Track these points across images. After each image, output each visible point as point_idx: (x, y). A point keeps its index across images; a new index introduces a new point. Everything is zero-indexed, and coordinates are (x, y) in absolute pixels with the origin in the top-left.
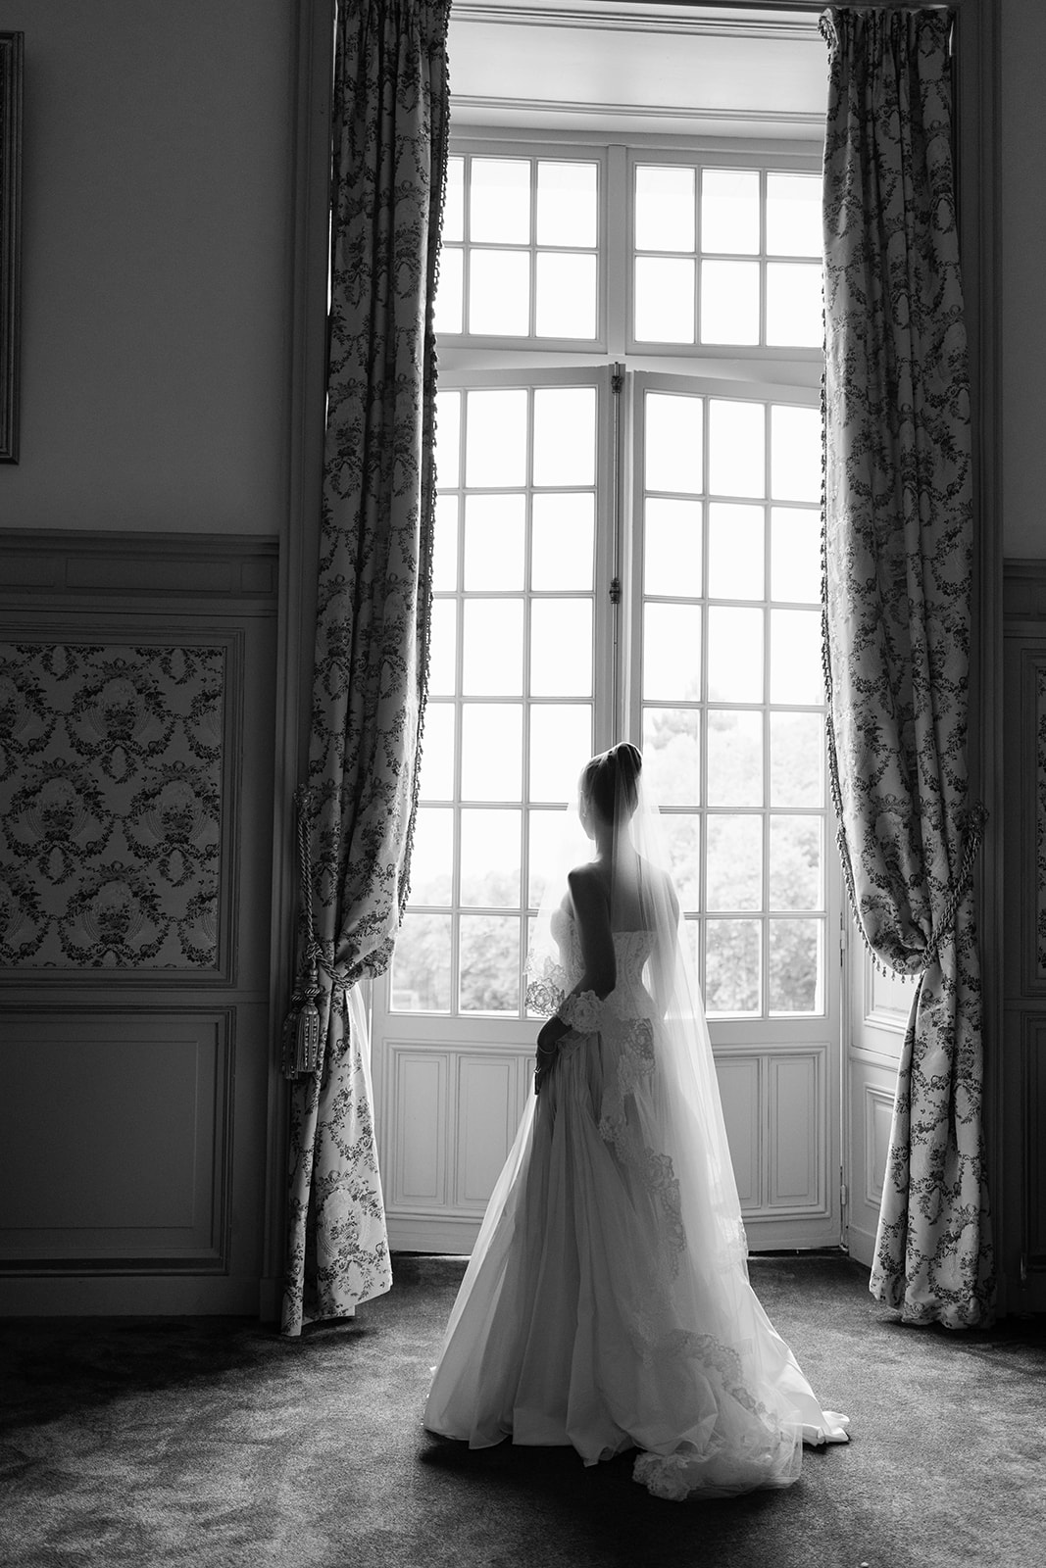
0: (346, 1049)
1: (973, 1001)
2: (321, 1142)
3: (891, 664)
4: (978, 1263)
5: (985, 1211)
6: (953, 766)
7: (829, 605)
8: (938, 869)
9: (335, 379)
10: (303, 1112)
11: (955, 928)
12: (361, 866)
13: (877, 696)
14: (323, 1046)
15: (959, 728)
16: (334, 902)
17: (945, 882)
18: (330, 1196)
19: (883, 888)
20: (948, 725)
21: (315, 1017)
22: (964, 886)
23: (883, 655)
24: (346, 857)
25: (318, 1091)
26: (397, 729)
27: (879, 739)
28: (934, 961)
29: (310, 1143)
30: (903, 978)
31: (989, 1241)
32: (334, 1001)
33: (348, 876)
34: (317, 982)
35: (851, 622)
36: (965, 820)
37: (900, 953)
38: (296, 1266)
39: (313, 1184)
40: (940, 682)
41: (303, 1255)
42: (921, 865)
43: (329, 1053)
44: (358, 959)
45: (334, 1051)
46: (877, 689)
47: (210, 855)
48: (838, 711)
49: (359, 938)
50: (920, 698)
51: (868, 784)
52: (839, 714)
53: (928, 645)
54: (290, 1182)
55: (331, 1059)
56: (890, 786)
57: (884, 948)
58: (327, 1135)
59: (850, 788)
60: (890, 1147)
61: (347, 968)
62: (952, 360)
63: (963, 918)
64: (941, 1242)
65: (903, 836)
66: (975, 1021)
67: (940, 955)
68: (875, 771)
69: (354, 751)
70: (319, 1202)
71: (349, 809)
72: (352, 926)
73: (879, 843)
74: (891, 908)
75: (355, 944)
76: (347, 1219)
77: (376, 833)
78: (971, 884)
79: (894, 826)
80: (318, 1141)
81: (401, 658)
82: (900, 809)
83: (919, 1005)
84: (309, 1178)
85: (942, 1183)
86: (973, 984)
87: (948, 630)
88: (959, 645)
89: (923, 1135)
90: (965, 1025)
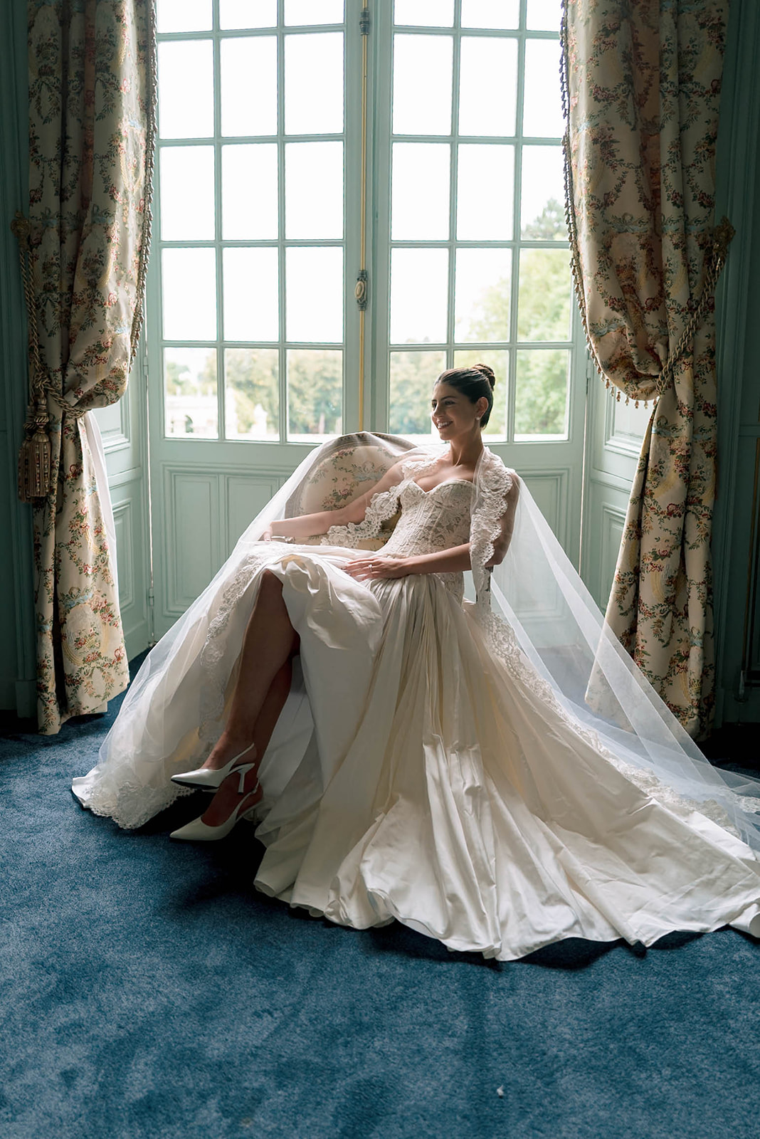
0: (79, 474)
1: (708, 428)
2: (60, 561)
4: (702, 682)
5: (709, 633)
6: (701, 180)
7: (570, 9)
8: (677, 291)
10: (42, 534)
11: (692, 353)
12: (85, 296)
13: (616, 105)
14: (56, 472)
15: (708, 137)
16: (58, 333)
17: (684, 305)
18: (71, 611)
19: (617, 311)
20: (697, 133)
21: (45, 443)
22: (705, 309)
23: (626, 58)
24: (71, 288)
25: (53, 515)
26: (111, 154)
27: (616, 153)
28: (670, 387)
29: (50, 563)
30: (637, 403)
31: (711, 660)
32: (65, 429)
33: (74, 306)
34: (46, 411)
35: (591, 23)
36: (709, 238)
37: (634, 377)
38: (46, 674)
39: (56, 600)
40: (690, 86)
41: (52, 664)
42: (659, 288)
43: (62, 480)
44: (86, 389)
45: (69, 475)
46: (616, 98)
48: (574, 125)
49: (86, 367)
50: (667, 106)
51: (602, 203)
52: (575, 130)
53: (679, 44)
54: (35, 598)
55: (65, 483)
56: (630, 204)
57: (617, 372)
58: (65, 555)
59: (584, 208)
60: (617, 572)
61: (76, 397)
63: (703, 342)
64: (672, 662)
65: (641, 258)
66: (708, 448)
67: (676, 381)
68: (612, 189)
69: (72, 178)
70: (61, 617)
71: (70, 239)
72: (78, 356)
73: (614, 265)
74: (627, 332)
75: (81, 373)
76: (90, 630)
77: (96, 262)
78: (712, 307)
79: (630, 246)
80: (58, 560)
81: (113, 76)
82: (638, 229)
83: (653, 432)
84: (51, 595)
85: (674, 607)
86: (710, 411)
87: (702, 26)
88: (714, 42)
89: (659, 562)
90: (700, 452)
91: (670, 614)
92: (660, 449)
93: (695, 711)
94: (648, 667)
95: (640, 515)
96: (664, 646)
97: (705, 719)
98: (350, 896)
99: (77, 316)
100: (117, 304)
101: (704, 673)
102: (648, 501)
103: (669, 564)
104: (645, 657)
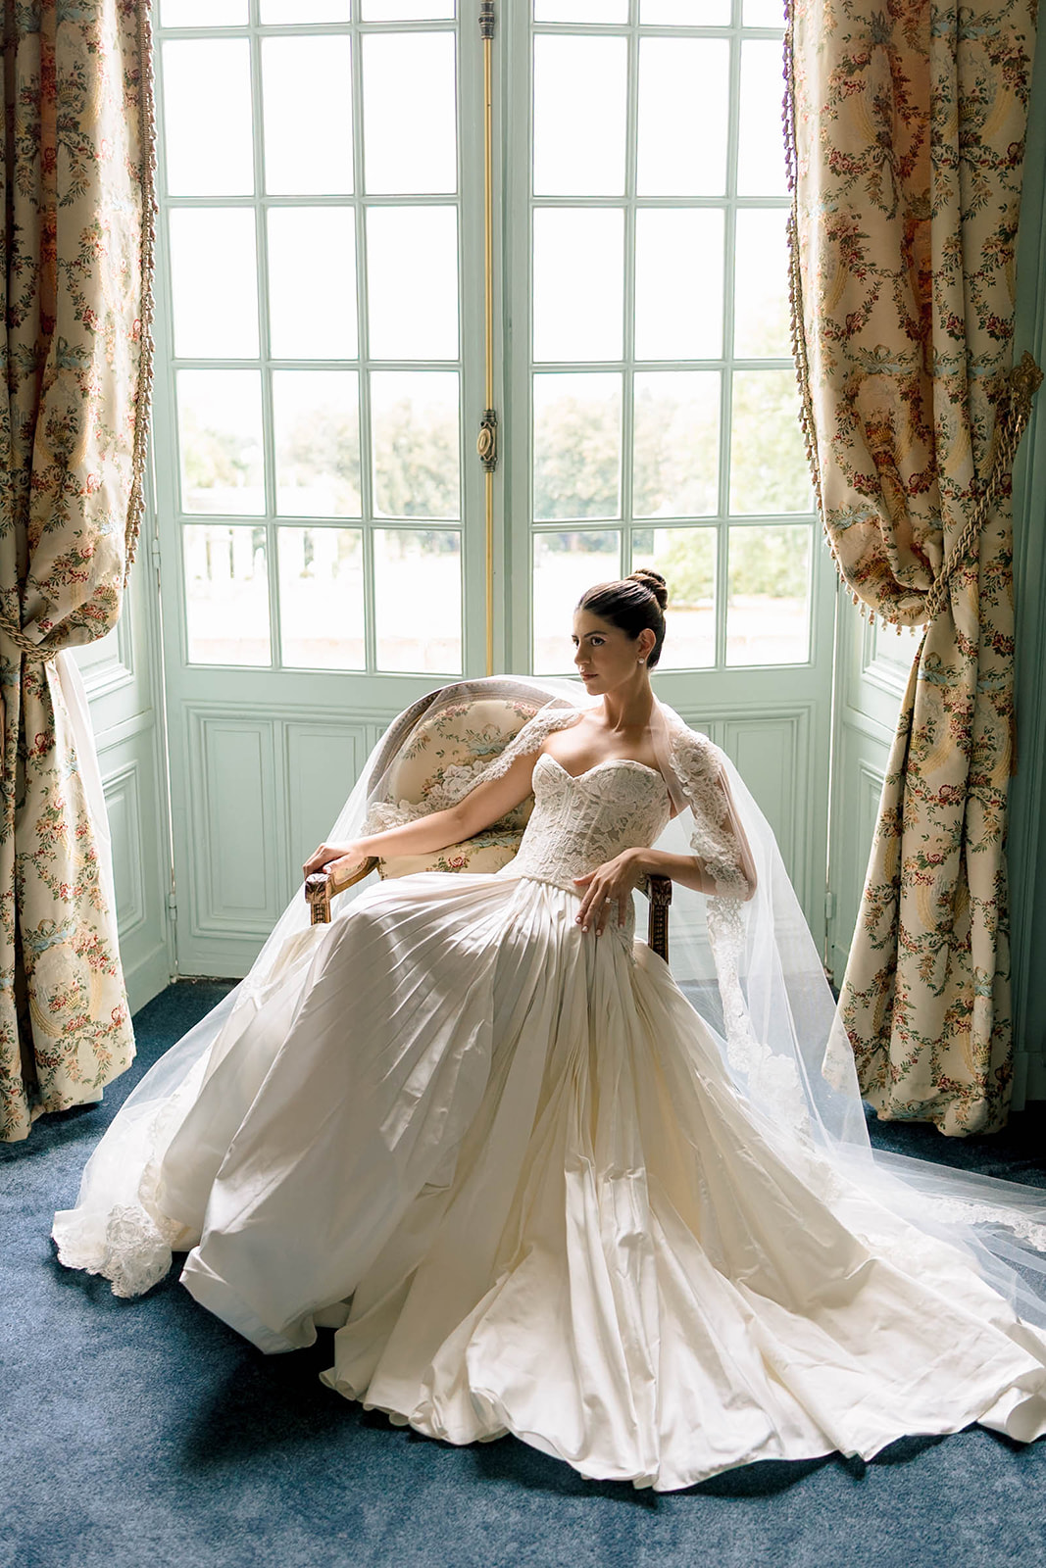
0: (50, 748)
1: (999, 672)
2: (24, 880)
3: (901, 124)
4: (990, 1048)
5: (1002, 974)
6: (993, 297)
7: (797, 22)
8: (956, 466)
11: (977, 559)
12: (50, 478)
13: (863, 180)
14: (14, 746)
15: (1003, 232)
17: (966, 487)
18: (43, 955)
19: (866, 494)
20: (986, 225)
22: (997, 493)
23: (881, 106)
25: (11, 811)
27: (863, 254)
28: (944, 609)
31: (1006, 1014)
32: (26, 678)
33: (34, 492)
35: (826, 51)
36: (1003, 383)
37: (892, 591)
40: (976, 151)
41: (15, 1035)
42: (931, 457)
43: (23, 756)
44: (57, 619)
45: (34, 749)
46: (863, 169)
49: (55, 588)
50: (941, 182)
51: (843, 330)
52: (805, 214)
53: (960, 87)
55: (28, 763)
56: (885, 331)
57: (868, 584)
58: (31, 870)
59: (817, 336)
60: (867, 883)
61: (41, 631)
63: (993, 543)
64: (949, 1016)
65: (902, 413)
66: (1000, 702)
67: (954, 601)
68: (857, 307)
69: (25, 292)
70: (28, 964)
71: (24, 386)
72: (42, 570)
73: (862, 423)
74: (881, 525)
75: (49, 596)
76: (71, 983)
77: (66, 427)
78: (1008, 489)
79: (886, 396)
80: (20, 880)
81: (85, 137)
82: (898, 369)
83: (920, 677)
84: (12, 933)
85: (951, 936)
86: (1006, 646)
87: (995, 59)
88: (1011, 85)
89: (927, 872)
90: (988, 708)
91: (945, 947)
92: (930, 702)
93: (981, 1091)
94: (912, 1026)
95: (901, 799)
96: (936, 995)
97: (996, 1101)
98: (450, 1395)
99: (40, 507)
100: (101, 489)
101: (995, 1032)
102: (912, 779)
103: (943, 875)
104: (908, 1011)
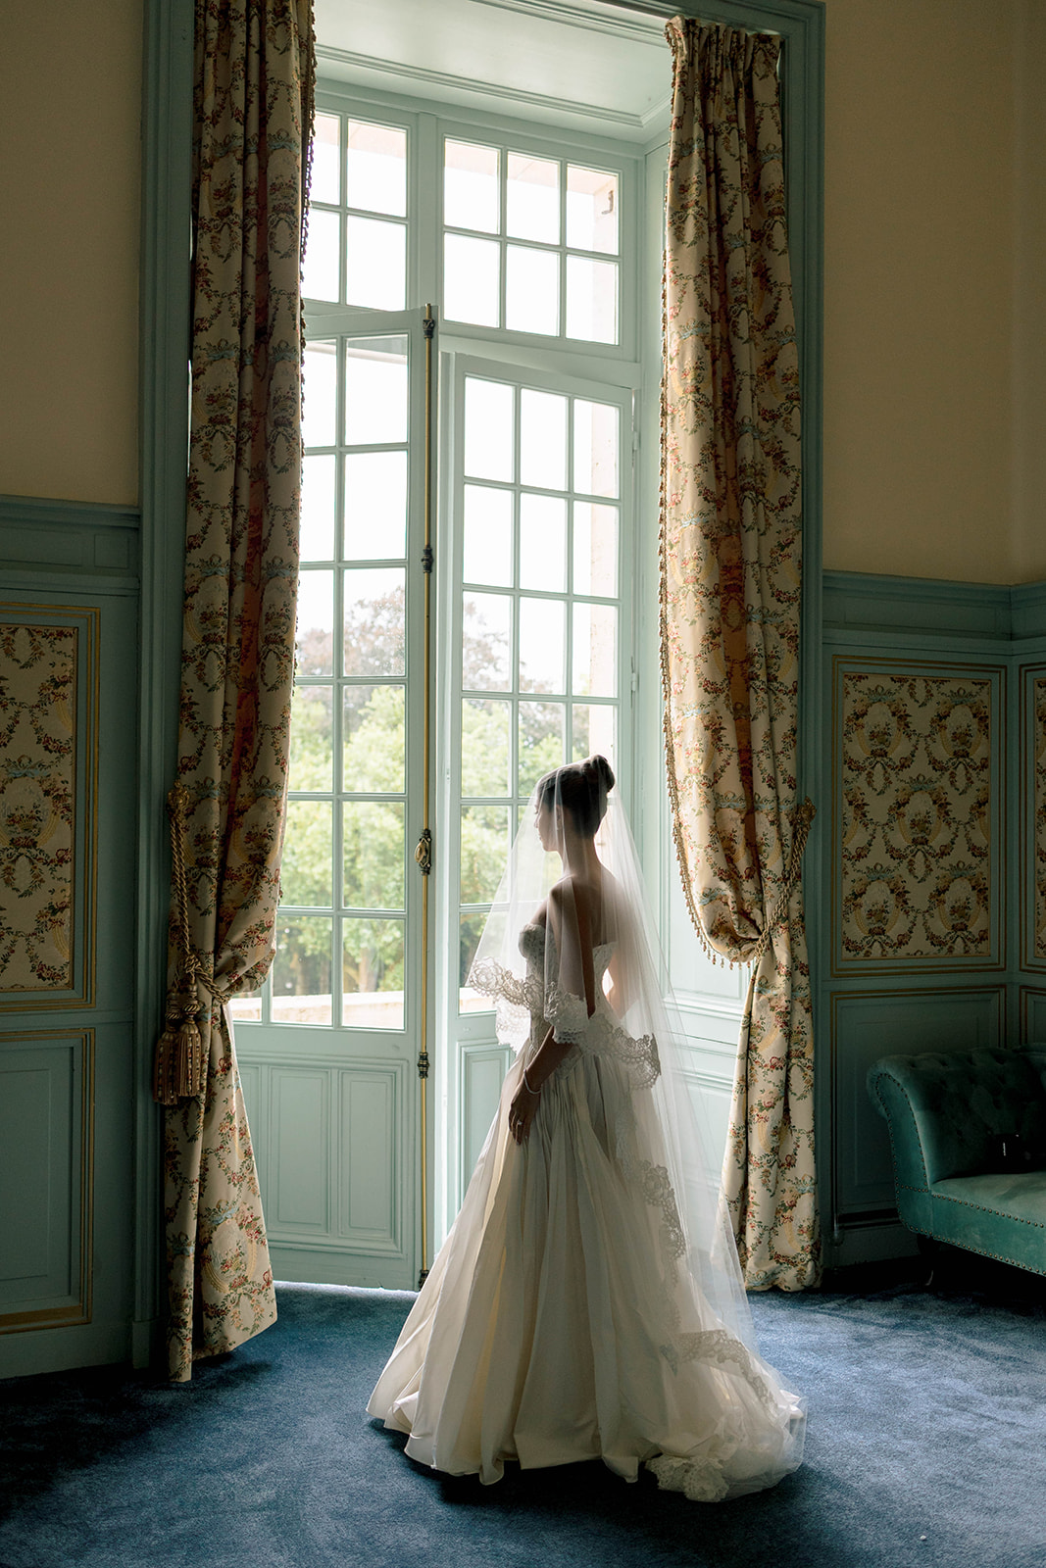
0: (229, 1069)
1: (804, 986)
2: (207, 1170)
6: (788, 765)
7: (670, 606)
8: (773, 864)
9: (202, 339)
10: (188, 1140)
11: (788, 918)
12: (243, 872)
13: (722, 697)
14: (206, 1066)
15: (792, 729)
16: (213, 910)
17: (779, 875)
18: (219, 1228)
19: (723, 881)
20: (783, 725)
21: (195, 1035)
22: (795, 878)
24: (222, 861)
25: (202, 1115)
27: (722, 739)
28: (769, 949)
29: (196, 1173)
30: (740, 965)
32: (214, 1017)
33: (227, 882)
34: (197, 998)
35: (698, 624)
36: (795, 815)
37: (735, 941)
38: (186, 1306)
39: (199, 1216)
40: (776, 684)
41: (191, 1293)
42: (756, 859)
43: (212, 1074)
44: (241, 972)
45: (217, 1069)
46: (722, 690)
47: (61, 860)
48: (678, 709)
49: (246, 949)
50: (757, 701)
51: (712, 781)
52: (679, 713)
53: (766, 650)
55: (215, 1080)
56: (731, 784)
57: (720, 938)
58: (213, 1162)
60: (730, 1127)
61: (229, 981)
62: (786, 378)
63: (795, 908)
64: (778, 1212)
65: (740, 831)
66: (806, 1004)
67: (774, 944)
68: (718, 769)
69: (229, 747)
70: (206, 1236)
71: (225, 809)
72: (237, 936)
73: (720, 837)
74: (730, 900)
75: (239, 955)
76: (236, 1250)
77: (265, 836)
78: (800, 876)
79: (732, 821)
80: (205, 1169)
82: (737, 805)
83: (755, 991)
84: (196, 1210)
86: (804, 970)
87: (782, 636)
88: (793, 650)
89: (764, 1114)
90: (799, 1008)
91: (775, 1164)
92: (761, 1006)
93: (809, 1257)
94: (758, 1219)
95: (746, 1068)
96: (770, 1196)
99: (233, 893)
102: (753, 1055)
103: (774, 1115)
104: (755, 1208)
